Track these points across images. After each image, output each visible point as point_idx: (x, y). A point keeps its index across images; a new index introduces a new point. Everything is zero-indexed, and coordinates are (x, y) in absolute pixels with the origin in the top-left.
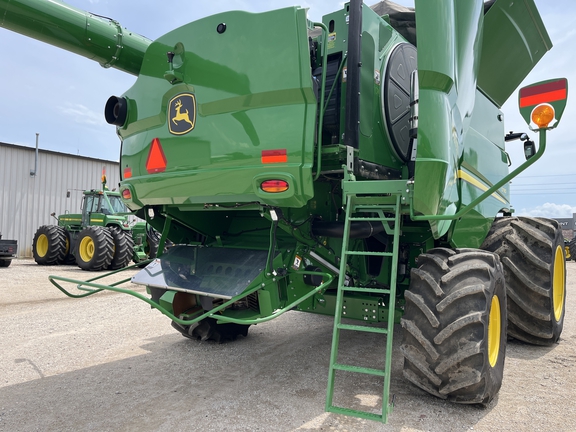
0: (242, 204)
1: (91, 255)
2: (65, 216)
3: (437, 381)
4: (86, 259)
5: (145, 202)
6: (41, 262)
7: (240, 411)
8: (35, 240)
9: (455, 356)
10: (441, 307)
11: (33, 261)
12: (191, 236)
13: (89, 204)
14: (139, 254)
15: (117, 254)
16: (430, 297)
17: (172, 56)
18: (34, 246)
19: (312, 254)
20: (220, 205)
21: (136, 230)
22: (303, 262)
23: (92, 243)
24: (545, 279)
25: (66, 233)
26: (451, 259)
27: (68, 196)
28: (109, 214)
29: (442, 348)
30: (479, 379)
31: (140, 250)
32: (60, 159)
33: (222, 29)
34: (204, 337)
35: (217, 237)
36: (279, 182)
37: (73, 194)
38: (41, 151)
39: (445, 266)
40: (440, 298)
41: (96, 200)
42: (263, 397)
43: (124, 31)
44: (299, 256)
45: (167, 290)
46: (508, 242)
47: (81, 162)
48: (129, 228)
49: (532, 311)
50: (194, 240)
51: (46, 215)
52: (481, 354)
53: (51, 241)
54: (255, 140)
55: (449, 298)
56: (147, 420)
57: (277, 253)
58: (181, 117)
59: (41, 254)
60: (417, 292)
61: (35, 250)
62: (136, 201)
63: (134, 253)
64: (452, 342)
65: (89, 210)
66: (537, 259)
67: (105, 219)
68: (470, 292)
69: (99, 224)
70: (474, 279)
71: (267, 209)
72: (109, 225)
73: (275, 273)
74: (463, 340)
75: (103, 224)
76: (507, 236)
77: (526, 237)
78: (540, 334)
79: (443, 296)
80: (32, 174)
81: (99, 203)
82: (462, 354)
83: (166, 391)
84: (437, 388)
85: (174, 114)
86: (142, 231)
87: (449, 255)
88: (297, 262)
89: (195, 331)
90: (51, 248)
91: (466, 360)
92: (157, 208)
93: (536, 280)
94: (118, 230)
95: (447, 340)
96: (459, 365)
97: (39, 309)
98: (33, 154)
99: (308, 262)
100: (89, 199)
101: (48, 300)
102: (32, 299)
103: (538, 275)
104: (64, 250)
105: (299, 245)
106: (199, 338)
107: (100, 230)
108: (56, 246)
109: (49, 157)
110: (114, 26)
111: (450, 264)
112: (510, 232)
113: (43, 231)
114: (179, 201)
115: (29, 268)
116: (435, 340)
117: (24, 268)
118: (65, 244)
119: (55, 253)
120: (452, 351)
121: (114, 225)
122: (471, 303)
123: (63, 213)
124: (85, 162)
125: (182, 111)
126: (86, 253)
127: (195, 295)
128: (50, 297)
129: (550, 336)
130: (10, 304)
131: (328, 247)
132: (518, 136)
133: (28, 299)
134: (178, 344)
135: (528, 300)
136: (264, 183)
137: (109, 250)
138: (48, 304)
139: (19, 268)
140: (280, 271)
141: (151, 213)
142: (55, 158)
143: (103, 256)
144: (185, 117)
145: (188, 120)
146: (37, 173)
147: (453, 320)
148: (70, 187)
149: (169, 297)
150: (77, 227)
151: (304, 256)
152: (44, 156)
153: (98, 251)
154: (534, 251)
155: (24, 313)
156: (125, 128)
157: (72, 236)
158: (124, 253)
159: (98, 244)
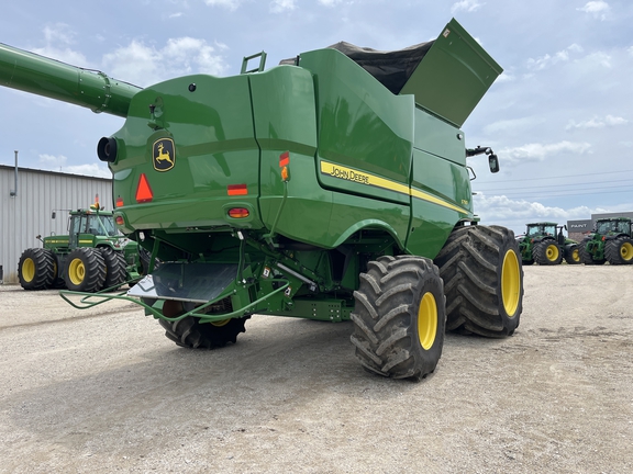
0: (217, 227)
1: (82, 277)
2: (50, 238)
3: (379, 361)
4: (76, 282)
5: (136, 227)
6: (28, 287)
7: (221, 394)
8: (21, 264)
9: (389, 339)
10: (379, 302)
11: (20, 287)
12: (179, 254)
13: (77, 225)
14: (132, 274)
15: (109, 276)
16: (372, 295)
17: (153, 108)
18: (20, 270)
19: (279, 265)
20: (199, 228)
21: (127, 250)
22: (272, 272)
23: (82, 265)
24: (493, 279)
25: (54, 257)
26: (390, 264)
27: (53, 217)
28: (99, 234)
29: (380, 335)
30: (408, 357)
31: (133, 271)
32: (42, 177)
33: (192, 88)
34: (196, 344)
35: (201, 255)
36: (241, 210)
37: (58, 215)
38: (21, 170)
39: (384, 270)
40: (379, 295)
41: (84, 220)
42: (242, 384)
43: (111, 81)
44: (268, 267)
45: (157, 299)
46: (464, 248)
47: (64, 179)
48: (121, 248)
49: (483, 307)
50: (181, 257)
51: (30, 237)
52: (408, 337)
53: (37, 265)
54: (227, 172)
55: (385, 296)
56: (146, 403)
57: (246, 265)
58: (162, 157)
59: (28, 279)
60: (364, 292)
61: (20, 275)
62: (128, 226)
63: (127, 274)
64: (387, 329)
65: (76, 230)
66: (486, 263)
67: (94, 240)
68: (400, 290)
69: (88, 245)
70: (406, 279)
71: (236, 231)
72: (99, 246)
73: (244, 281)
74: (395, 327)
75: (93, 245)
76: (464, 243)
77: (479, 244)
78: (491, 327)
79: (381, 294)
80: (12, 194)
81: (88, 223)
82: (394, 337)
83: (161, 384)
84: (380, 367)
85: (157, 154)
86: (135, 251)
87: (390, 261)
88: (266, 273)
89: (186, 339)
90: (38, 272)
91: (397, 342)
92: (147, 232)
93: (485, 280)
94: (109, 250)
95: (383, 328)
96: (392, 346)
97: (35, 331)
98: (12, 174)
99: (277, 272)
100: (76, 220)
101: (43, 323)
102: (27, 322)
103: (487, 276)
104: (52, 274)
105: (267, 258)
106: (191, 346)
107: (90, 251)
108: (43, 270)
109: (30, 176)
110: (102, 78)
111: (389, 269)
112: (467, 239)
113: (28, 254)
114: (166, 225)
115: (17, 294)
116: (375, 328)
117: (11, 294)
118: (52, 267)
119: (42, 277)
120: (388, 335)
121: (105, 246)
122: (401, 298)
123: (48, 235)
124: (69, 180)
125: (164, 152)
126: (76, 276)
127: (181, 302)
128: (45, 319)
129: (501, 329)
130: (6, 327)
131: (294, 259)
132: (483, 150)
133: (23, 322)
134: (173, 352)
135: (479, 298)
136: (230, 211)
137: (101, 272)
138: (44, 325)
139: (7, 294)
140: (249, 280)
141: (142, 236)
142: (36, 176)
143: (95, 278)
144: (166, 157)
145: (169, 160)
146: (18, 193)
147: (387, 312)
148: (53, 207)
149: (159, 305)
150: (64, 249)
151: (272, 267)
152: (24, 175)
153: (89, 273)
154: (484, 256)
155: (23, 334)
156: (116, 164)
157: (60, 259)
158: (116, 274)
159: (88, 266)
